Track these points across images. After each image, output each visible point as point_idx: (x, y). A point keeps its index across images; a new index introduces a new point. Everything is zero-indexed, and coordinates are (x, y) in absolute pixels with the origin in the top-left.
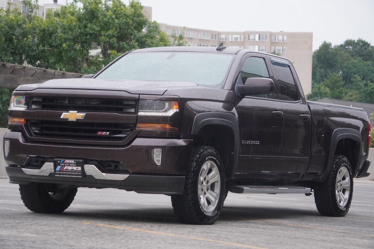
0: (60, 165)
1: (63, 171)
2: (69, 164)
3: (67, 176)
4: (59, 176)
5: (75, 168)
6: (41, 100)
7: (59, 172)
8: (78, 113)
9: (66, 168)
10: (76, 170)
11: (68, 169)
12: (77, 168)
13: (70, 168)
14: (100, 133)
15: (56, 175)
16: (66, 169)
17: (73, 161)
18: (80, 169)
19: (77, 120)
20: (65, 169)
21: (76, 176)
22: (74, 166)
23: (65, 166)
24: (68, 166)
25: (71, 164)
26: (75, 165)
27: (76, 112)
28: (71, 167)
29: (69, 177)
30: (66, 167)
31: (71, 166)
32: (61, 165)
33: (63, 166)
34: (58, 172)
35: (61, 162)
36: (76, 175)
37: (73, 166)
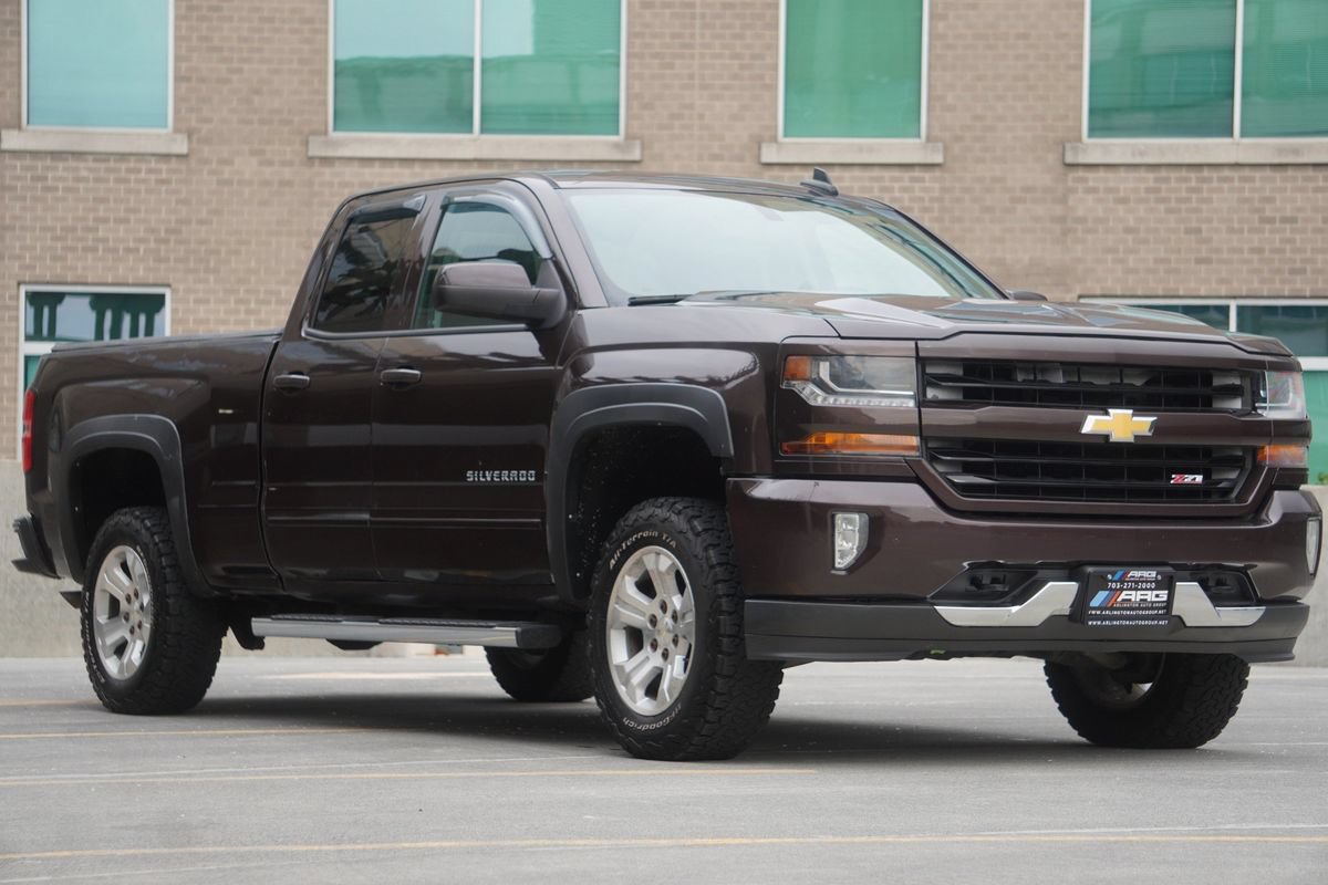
0: (1107, 590)
1: (1112, 608)
2: (1136, 582)
3: (1124, 623)
4: (1099, 623)
5: (1150, 596)
6: (960, 372)
7: (1098, 612)
8: (1133, 415)
9: (1123, 596)
10: (1153, 603)
11: (1130, 600)
12: (1157, 596)
13: (1136, 596)
14: (1176, 479)
15: (1090, 623)
16: (1123, 600)
17: (1154, 574)
18: (1165, 598)
19: (1136, 437)
20: (1119, 600)
21: (1150, 623)
22: (1151, 589)
23: (1122, 590)
24: (1131, 589)
25: (1142, 582)
26: (1153, 586)
27: (1131, 412)
28: (1139, 592)
29: (1129, 626)
30: (1125, 592)
31: (1142, 589)
32: (1111, 589)
33: (1116, 590)
34: (1093, 612)
35: (1117, 577)
36: (1153, 620)
37: (1146, 589)
